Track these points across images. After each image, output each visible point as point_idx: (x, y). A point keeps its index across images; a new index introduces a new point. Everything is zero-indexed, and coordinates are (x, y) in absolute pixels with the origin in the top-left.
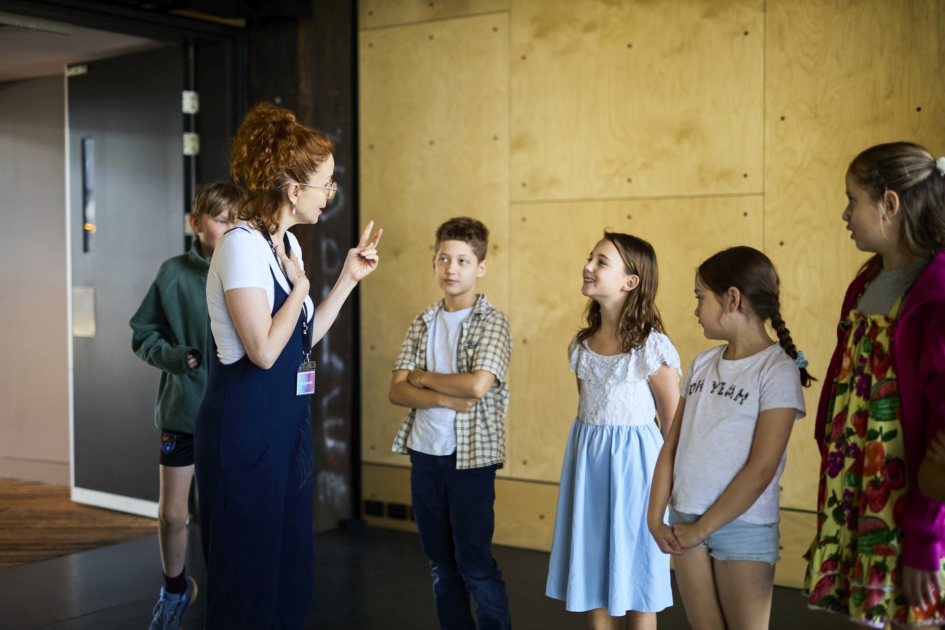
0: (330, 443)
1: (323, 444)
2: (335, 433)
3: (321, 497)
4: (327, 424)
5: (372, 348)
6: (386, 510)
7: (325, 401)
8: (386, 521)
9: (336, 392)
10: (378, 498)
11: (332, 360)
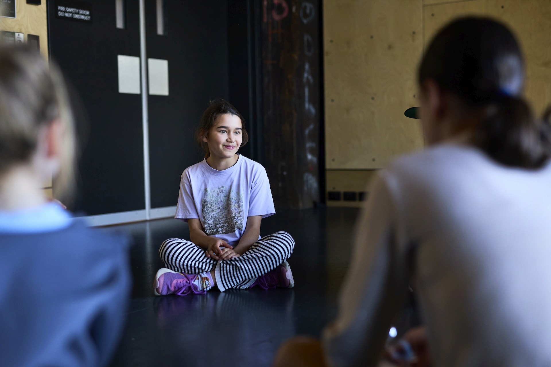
0: (309, 157)
1: (306, 157)
2: (312, 152)
3: (306, 189)
4: (308, 145)
5: (332, 101)
6: (342, 196)
7: (307, 132)
8: (342, 203)
9: (312, 127)
10: (337, 189)
11: (310, 108)
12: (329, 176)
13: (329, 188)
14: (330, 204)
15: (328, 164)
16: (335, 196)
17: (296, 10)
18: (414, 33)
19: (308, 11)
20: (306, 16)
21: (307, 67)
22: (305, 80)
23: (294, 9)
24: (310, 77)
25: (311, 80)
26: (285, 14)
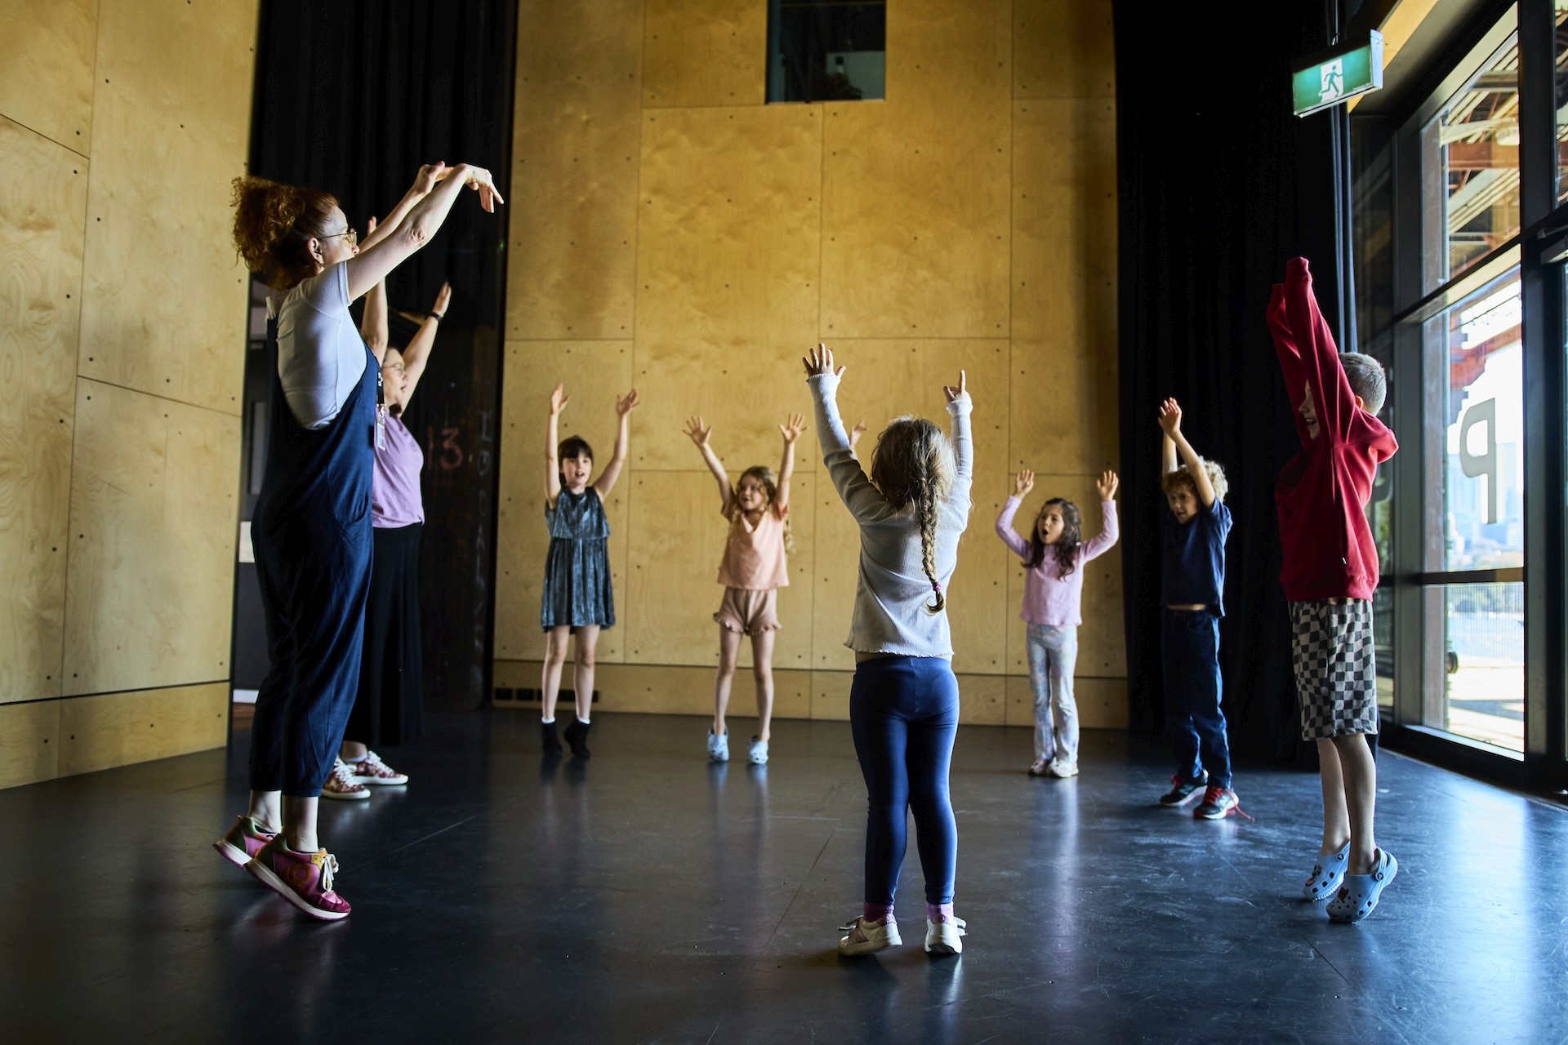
0: (477, 643)
1: (473, 644)
2: (479, 637)
3: (469, 685)
4: (476, 628)
5: (507, 573)
6: (514, 694)
7: (476, 611)
8: (514, 703)
9: (481, 605)
10: (509, 685)
11: (481, 582)
12: (497, 668)
13: (497, 683)
14: (499, 703)
15: (498, 653)
16: (506, 694)
17: (473, 459)
18: (617, 501)
19: (485, 461)
20: (483, 466)
21: (480, 530)
22: (477, 547)
23: (471, 459)
24: (482, 543)
25: (483, 547)
26: (458, 463)
